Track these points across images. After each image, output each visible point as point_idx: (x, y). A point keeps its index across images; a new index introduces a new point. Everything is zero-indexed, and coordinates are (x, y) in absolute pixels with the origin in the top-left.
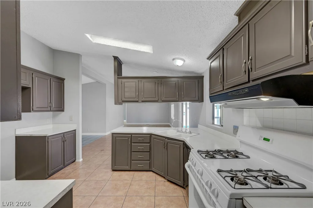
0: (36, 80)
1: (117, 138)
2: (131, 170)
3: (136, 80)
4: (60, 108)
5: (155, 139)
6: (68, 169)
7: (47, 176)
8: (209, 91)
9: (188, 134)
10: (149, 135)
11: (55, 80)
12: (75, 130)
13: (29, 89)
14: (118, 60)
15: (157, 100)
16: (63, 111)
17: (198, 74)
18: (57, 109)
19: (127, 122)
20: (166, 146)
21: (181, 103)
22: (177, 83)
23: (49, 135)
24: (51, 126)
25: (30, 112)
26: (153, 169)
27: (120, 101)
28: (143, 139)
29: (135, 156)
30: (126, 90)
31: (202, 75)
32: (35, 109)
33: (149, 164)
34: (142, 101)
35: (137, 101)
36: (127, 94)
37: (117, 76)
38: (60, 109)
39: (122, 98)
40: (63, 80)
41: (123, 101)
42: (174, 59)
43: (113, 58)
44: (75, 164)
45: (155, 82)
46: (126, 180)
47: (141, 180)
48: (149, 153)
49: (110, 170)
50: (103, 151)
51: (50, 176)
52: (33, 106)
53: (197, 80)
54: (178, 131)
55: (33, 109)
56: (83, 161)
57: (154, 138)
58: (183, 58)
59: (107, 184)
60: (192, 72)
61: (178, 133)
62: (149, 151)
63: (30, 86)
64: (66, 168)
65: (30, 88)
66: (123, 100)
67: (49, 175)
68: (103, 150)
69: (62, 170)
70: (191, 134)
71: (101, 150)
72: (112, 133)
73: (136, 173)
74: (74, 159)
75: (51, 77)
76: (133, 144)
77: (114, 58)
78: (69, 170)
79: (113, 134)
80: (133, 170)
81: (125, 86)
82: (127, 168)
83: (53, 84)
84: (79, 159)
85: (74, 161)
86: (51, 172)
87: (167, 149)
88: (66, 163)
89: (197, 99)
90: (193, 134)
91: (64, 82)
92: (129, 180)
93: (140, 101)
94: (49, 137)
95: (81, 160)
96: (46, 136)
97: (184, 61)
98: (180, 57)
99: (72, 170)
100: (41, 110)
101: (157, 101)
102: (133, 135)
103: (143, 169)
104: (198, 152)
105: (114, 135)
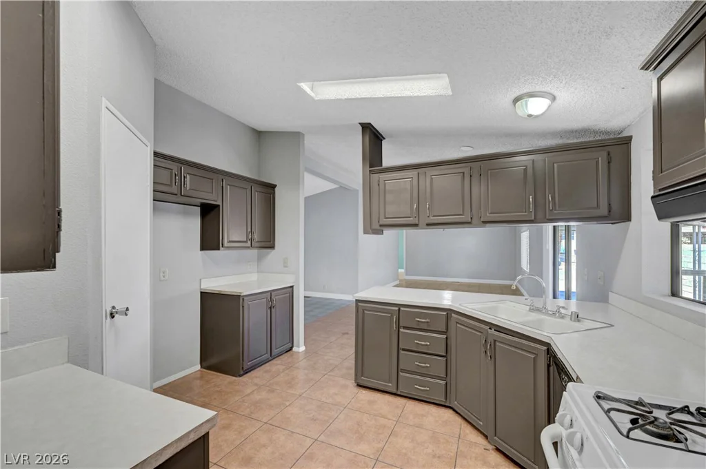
0: (228, 190)
1: (366, 312)
2: (399, 393)
3: (413, 173)
4: (268, 242)
5: (460, 324)
6: (277, 365)
7: (242, 372)
8: (654, 179)
9: (567, 321)
10: (445, 313)
11: (260, 189)
12: (292, 287)
13: (217, 209)
14: (371, 130)
15: (470, 220)
16: (272, 247)
17: (607, 133)
18: (263, 244)
19: (406, 275)
20: (491, 349)
21: (550, 226)
22: (530, 171)
23: (245, 294)
24: (254, 277)
25: (219, 249)
26: (455, 404)
27: (376, 226)
28: (428, 320)
29: (408, 360)
30: (389, 197)
31: (625, 134)
32: (226, 244)
33: (444, 387)
34: (428, 225)
35: (415, 225)
36: (391, 209)
37: (368, 169)
38: (268, 244)
39: (379, 218)
40: (274, 187)
41: (381, 226)
42: (516, 100)
43: (361, 128)
44: (292, 355)
45: (464, 173)
46: (383, 417)
47: (420, 426)
48: (444, 359)
49: (351, 383)
50: (346, 336)
51: (247, 373)
52: (223, 239)
53: (605, 154)
54: (533, 309)
55: (222, 244)
56: (306, 351)
57: (457, 323)
58: (548, 89)
59: (342, 416)
60: (585, 131)
61: (534, 316)
62: (445, 354)
63: (219, 203)
64: (274, 362)
65: (219, 206)
66: (381, 223)
67: (245, 369)
68: (347, 333)
69: (267, 364)
70: (579, 321)
71: (344, 334)
72: (356, 300)
73: (410, 405)
74: (290, 345)
75: (252, 184)
76: (402, 330)
77: (363, 128)
78: (279, 367)
79: (358, 301)
80: (402, 394)
81: (387, 188)
82: (390, 386)
83: (256, 196)
84: (299, 347)
85: (291, 349)
86: (247, 365)
87: (493, 357)
88: (275, 352)
89: (604, 210)
90: (588, 324)
91: (274, 191)
92: (389, 419)
93: (423, 222)
94: (245, 298)
95: (302, 348)
96: (240, 296)
97: (554, 98)
98: (538, 88)
99: (284, 367)
100: (237, 246)
101: (470, 223)
102: (402, 309)
103: (427, 398)
104: (598, 397)
105: (360, 304)
